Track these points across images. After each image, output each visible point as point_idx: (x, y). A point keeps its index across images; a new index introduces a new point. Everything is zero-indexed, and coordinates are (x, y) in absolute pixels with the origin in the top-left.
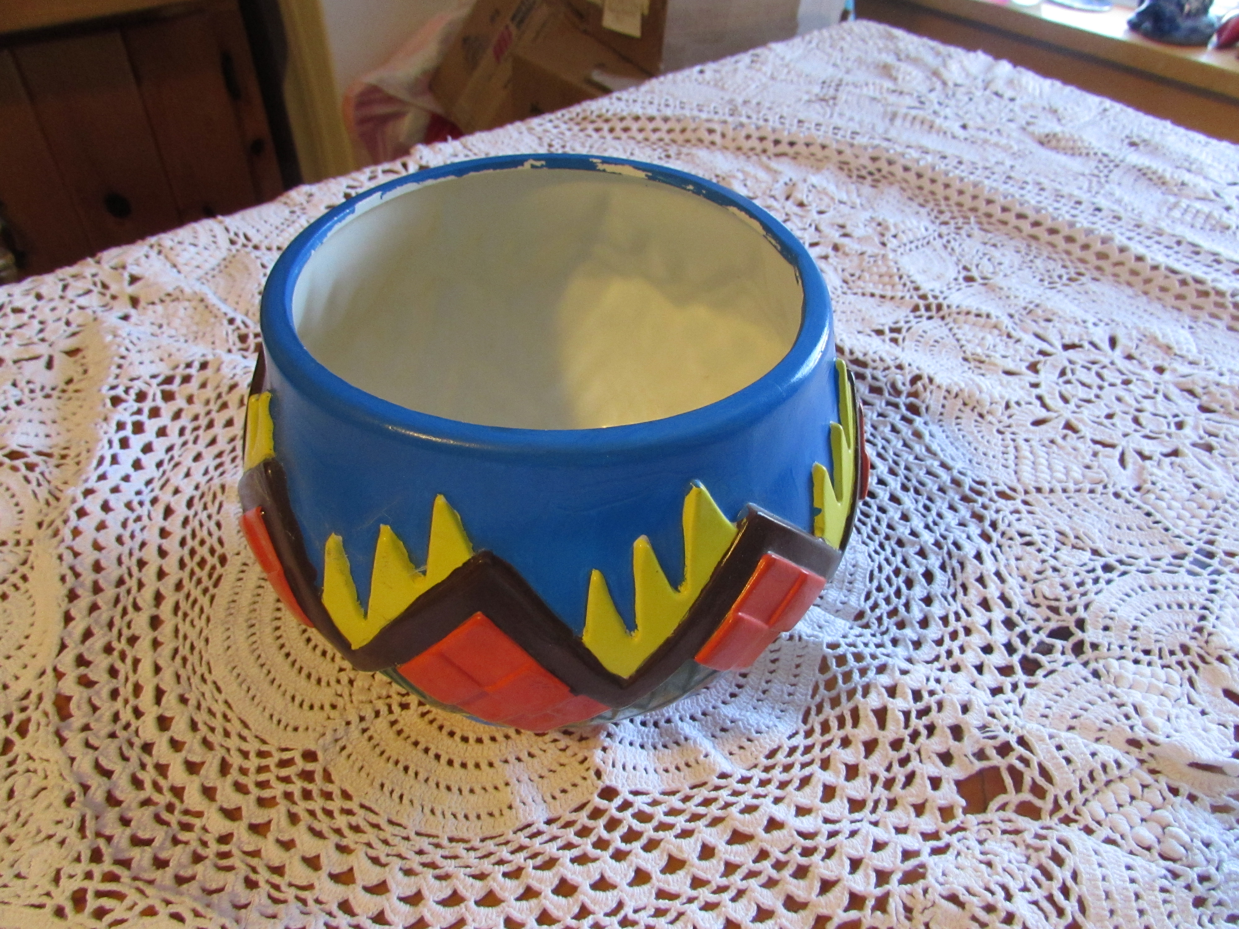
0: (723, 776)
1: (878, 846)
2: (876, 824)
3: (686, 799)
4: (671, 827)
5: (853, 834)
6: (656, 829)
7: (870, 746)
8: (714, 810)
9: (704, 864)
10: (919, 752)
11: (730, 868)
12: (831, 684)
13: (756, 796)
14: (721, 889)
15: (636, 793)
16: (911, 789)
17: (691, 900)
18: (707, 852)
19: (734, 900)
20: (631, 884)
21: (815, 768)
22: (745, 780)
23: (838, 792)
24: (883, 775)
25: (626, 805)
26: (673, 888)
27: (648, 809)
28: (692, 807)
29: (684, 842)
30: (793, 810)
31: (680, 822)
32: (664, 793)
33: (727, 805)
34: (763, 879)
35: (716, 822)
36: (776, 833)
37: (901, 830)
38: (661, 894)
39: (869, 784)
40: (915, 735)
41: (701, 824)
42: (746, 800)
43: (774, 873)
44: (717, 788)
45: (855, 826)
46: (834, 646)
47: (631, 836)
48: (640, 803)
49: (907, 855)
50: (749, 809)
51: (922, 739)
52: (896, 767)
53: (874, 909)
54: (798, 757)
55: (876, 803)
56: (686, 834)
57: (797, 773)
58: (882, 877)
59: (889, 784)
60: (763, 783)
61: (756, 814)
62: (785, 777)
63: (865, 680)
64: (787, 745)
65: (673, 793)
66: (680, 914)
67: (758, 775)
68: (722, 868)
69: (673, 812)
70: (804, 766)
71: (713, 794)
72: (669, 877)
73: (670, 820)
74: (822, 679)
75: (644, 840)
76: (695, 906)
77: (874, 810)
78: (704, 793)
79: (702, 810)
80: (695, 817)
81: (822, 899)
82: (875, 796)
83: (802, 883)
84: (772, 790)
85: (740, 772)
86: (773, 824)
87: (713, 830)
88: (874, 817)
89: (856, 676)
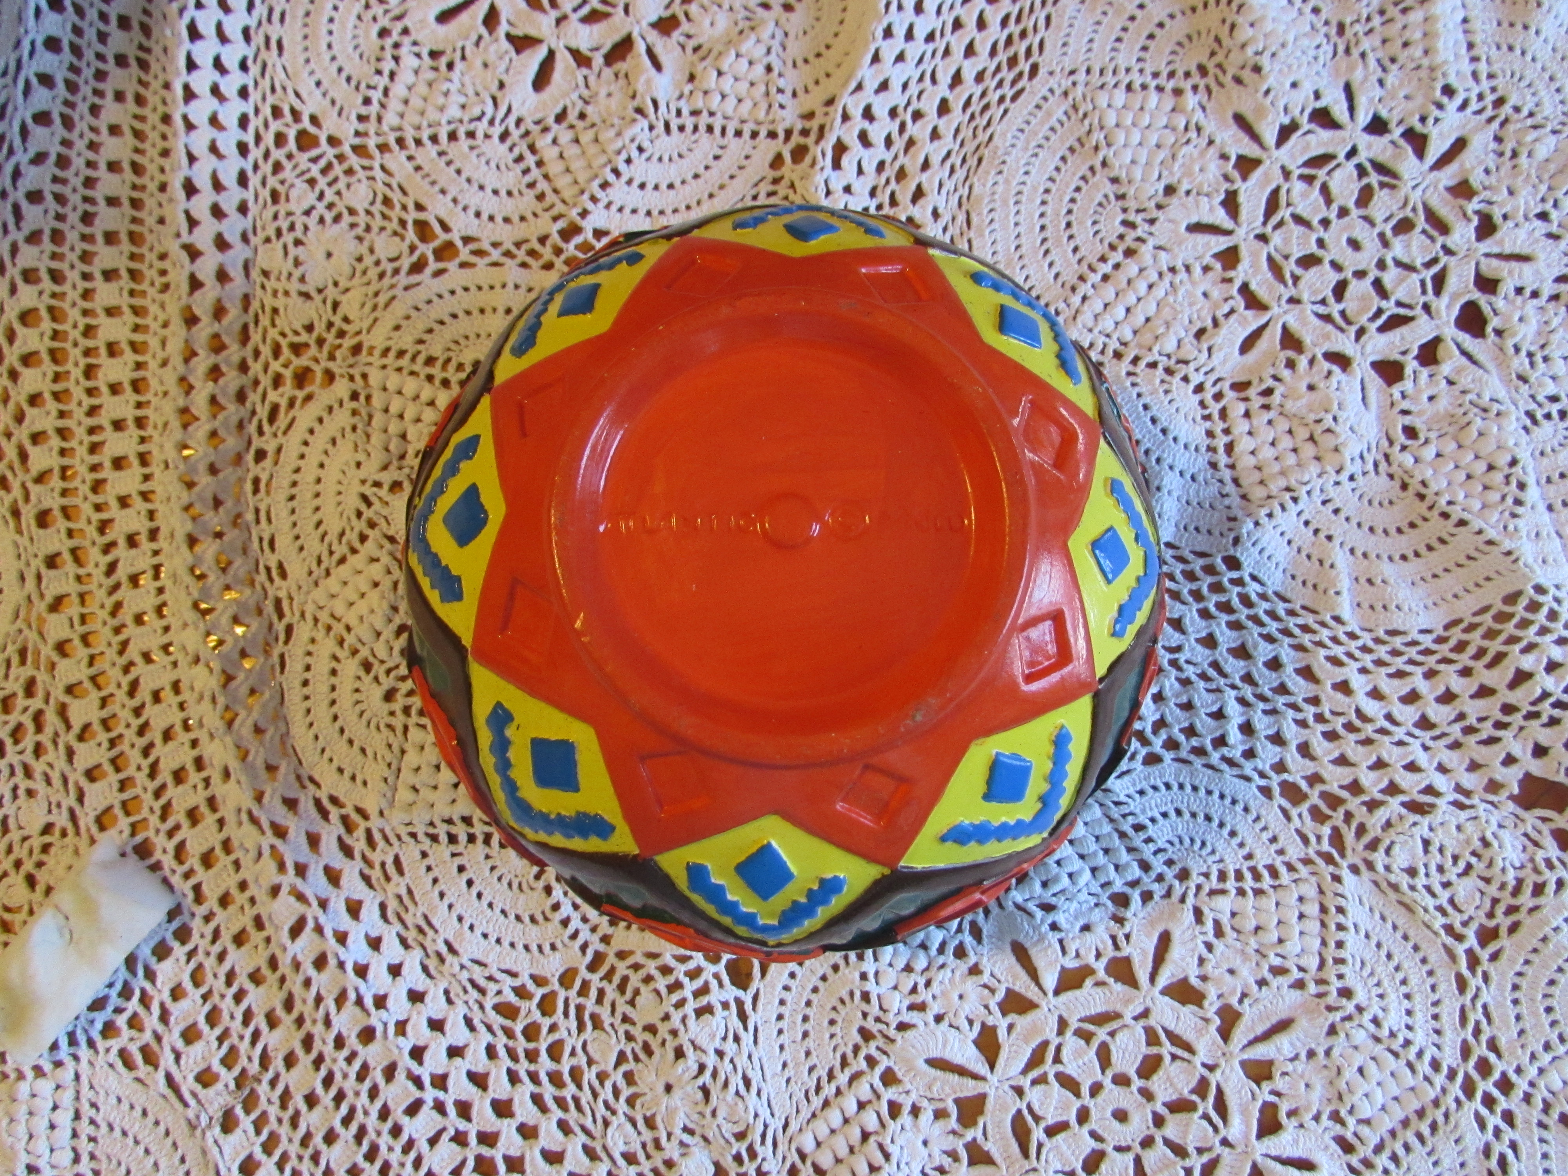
0: (1337, 619)
1: (1412, 767)
2: (1426, 748)
3: (1291, 613)
4: (1261, 624)
5: (1400, 743)
6: (1249, 617)
7: (1484, 692)
8: (1306, 639)
9: (1265, 671)
10: (1521, 728)
11: (1282, 689)
12: (1502, 617)
13: (1350, 655)
14: (1262, 698)
15: (1254, 578)
16: (1483, 749)
17: (1234, 687)
18: (1274, 664)
19: (1265, 712)
20: (1198, 640)
21: (1419, 671)
22: (1352, 636)
23: (1419, 703)
24: (1472, 720)
25: (1239, 582)
26: (1228, 669)
27: (1254, 597)
28: (1291, 623)
29: (1263, 645)
30: (1369, 688)
31: (1273, 627)
32: (1277, 594)
33: (1320, 644)
34: (1299, 716)
35: (1300, 648)
36: (1339, 696)
37: (1442, 769)
38: (1215, 665)
39: (1452, 717)
40: (1532, 716)
41: (1287, 640)
42: (1338, 651)
43: (1311, 720)
44: (1323, 624)
45: (1407, 739)
46: (1540, 590)
47: (1226, 607)
48: (1253, 589)
49: (1430, 790)
50: (1335, 661)
51: (1535, 723)
52: (1488, 724)
53: (1364, 803)
54: (1412, 652)
55: (1444, 735)
56: (1269, 639)
57: (1399, 663)
58: (1393, 789)
59: (1469, 730)
60: (1365, 649)
61: (1337, 670)
62: (1387, 658)
63: (1538, 639)
64: (1414, 635)
65: (1285, 600)
66: (1218, 690)
67: (1366, 639)
68: (1275, 684)
69: (1272, 615)
70: (1411, 662)
71: (1316, 627)
72: (1231, 659)
73: (1265, 619)
74: (1499, 606)
75: (1232, 618)
76: (1233, 693)
77: (1434, 738)
78: (1309, 620)
79: (1297, 631)
80: (1287, 632)
81: (1331, 767)
82: (1447, 730)
83: (1325, 744)
84: (1367, 660)
85: (1353, 626)
86: (1343, 687)
87: (1292, 653)
88: (1430, 743)
89: (1534, 629)
